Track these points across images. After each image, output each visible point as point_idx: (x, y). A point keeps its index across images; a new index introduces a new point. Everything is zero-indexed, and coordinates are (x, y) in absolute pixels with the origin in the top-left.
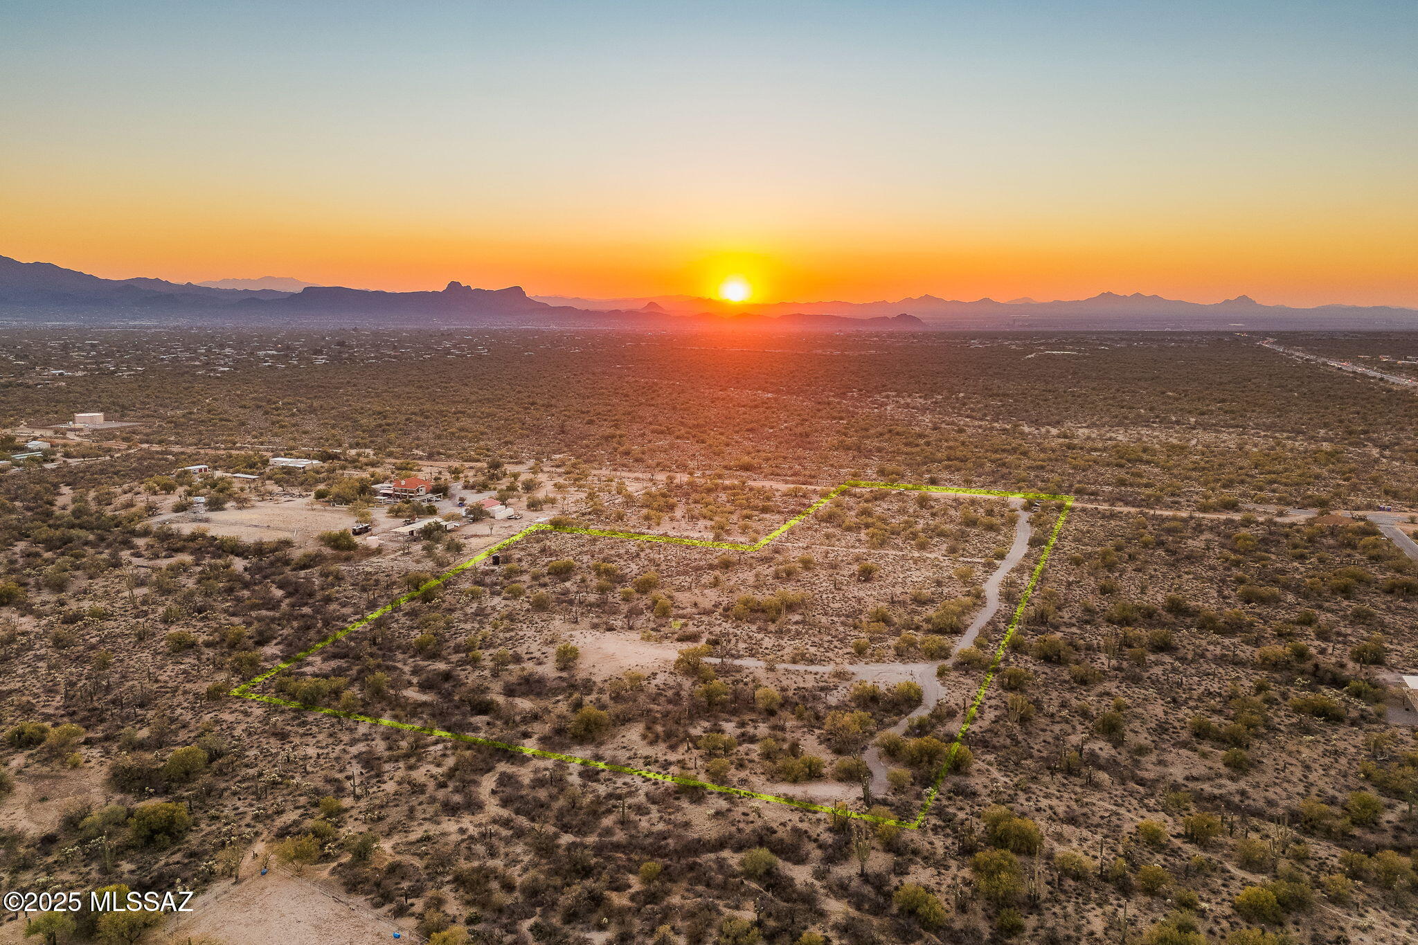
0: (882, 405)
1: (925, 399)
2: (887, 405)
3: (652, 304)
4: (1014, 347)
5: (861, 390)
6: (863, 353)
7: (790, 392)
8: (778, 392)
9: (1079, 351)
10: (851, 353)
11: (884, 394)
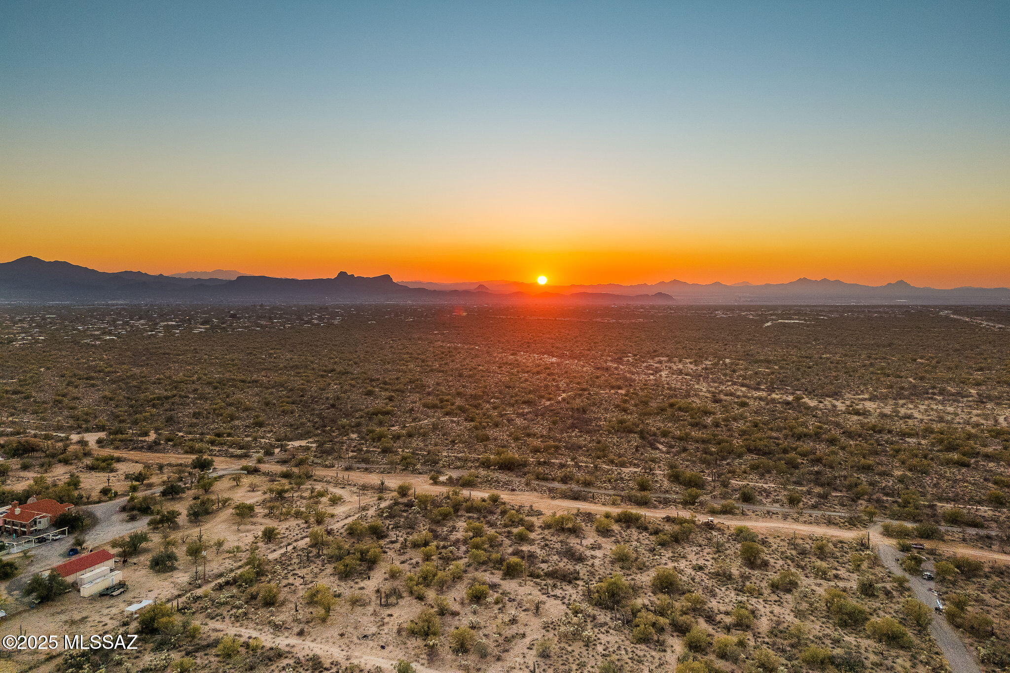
0: (657, 371)
1: (696, 365)
2: (661, 371)
3: (481, 286)
4: (751, 317)
5: (635, 355)
6: (633, 321)
7: (572, 357)
8: (561, 356)
9: (805, 320)
10: (624, 321)
11: (657, 359)
